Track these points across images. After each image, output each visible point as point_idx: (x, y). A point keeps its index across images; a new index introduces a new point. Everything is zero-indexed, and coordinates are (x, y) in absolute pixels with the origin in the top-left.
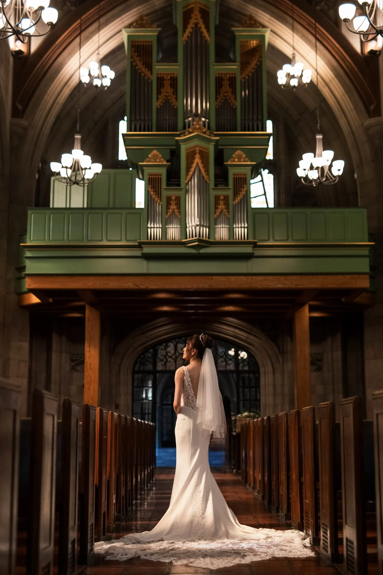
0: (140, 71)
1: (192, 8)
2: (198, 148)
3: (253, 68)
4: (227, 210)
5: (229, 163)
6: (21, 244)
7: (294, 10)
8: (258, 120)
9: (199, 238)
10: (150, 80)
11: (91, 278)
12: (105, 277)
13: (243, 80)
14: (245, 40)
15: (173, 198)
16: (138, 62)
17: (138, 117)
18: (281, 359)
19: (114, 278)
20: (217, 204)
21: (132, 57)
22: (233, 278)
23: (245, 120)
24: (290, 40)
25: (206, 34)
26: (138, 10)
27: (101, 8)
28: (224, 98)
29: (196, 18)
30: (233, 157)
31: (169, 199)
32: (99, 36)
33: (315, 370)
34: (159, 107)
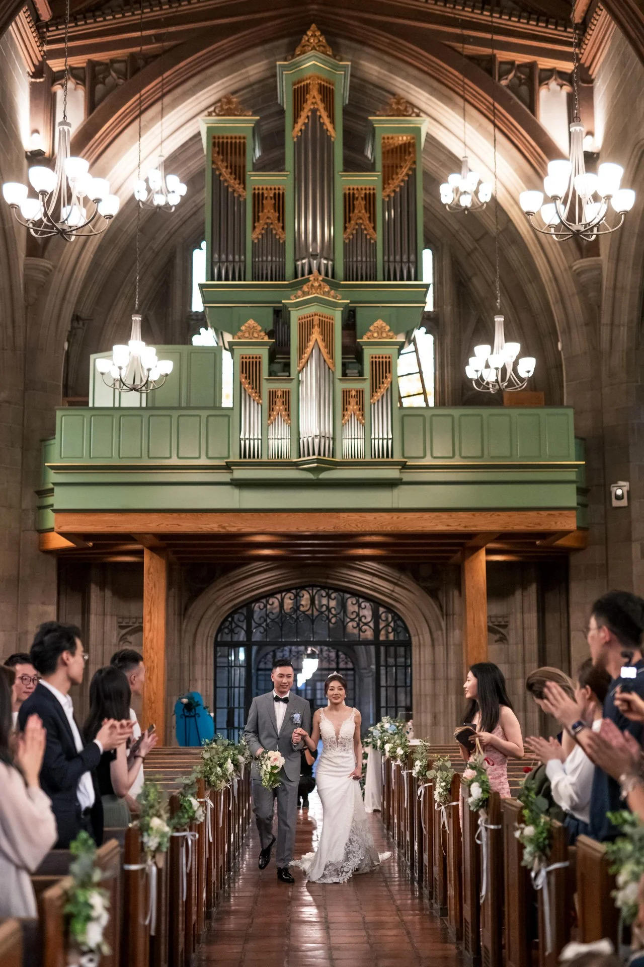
0: (226, 184)
1: (308, 85)
2: (316, 318)
3: (403, 181)
4: (361, 413)
5: (365, 339)
6: (46, 464)
7: (466, 86)
8: (409, 261)
9: (319, 457)
10: (242, 199)
11: (154, 516)
12: (175, 515)
13: (387, 199)
14: (390, 135)
15: (279, 393)
16: (223, 170)
17: (223, 257)
18: (443, 624)
19: (189, 515)
20: (346, 402)
21: (213, 162)
22: (370, 516)
23: (389, 261)
24: (460, 133)
25: (329, 126)
26: (223, 83)
27: (164, 81)
28: (357, 227)
29: (314, 99)
30: (370, 331)
31: (272, 395)
32: (162, 124)
33: (496, 641)
34: (256, 241)
